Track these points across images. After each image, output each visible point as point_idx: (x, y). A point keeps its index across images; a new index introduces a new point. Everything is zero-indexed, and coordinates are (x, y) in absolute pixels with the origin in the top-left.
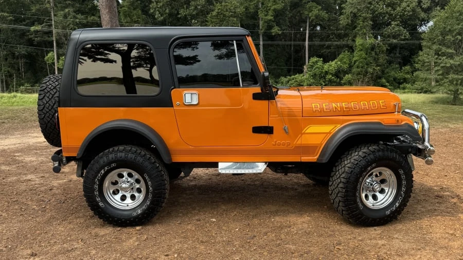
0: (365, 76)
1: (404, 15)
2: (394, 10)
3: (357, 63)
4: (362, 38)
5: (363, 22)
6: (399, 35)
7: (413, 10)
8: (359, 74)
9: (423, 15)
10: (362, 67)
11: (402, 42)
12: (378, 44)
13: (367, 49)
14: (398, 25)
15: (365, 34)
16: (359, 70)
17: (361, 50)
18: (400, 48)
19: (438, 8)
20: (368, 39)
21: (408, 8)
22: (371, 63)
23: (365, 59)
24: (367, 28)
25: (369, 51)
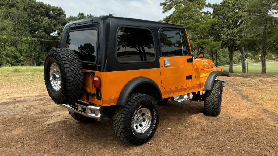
0: (30, 57)
1: (45, 27)
2: (40, 24)
3: (25, 50)
4: (25, 37)
5: (25, 28)
6: (44, 37)
7: (49, 25)
8: (27, 56)
9: (54, 28)
10: (28, 53)
11: (46, 40)
12: (35, 41)
13: (29, 43)
14: (43, 31)
15: (27, 35)
16: (27, 54)
17: (26, 43)
18: (44, 44)
19: (60, 25)
20: (29, 37)
21: (46, 24)
22: (33, 51)
23: (29, 48)
24: (28, 32)
25: (31, 44)
